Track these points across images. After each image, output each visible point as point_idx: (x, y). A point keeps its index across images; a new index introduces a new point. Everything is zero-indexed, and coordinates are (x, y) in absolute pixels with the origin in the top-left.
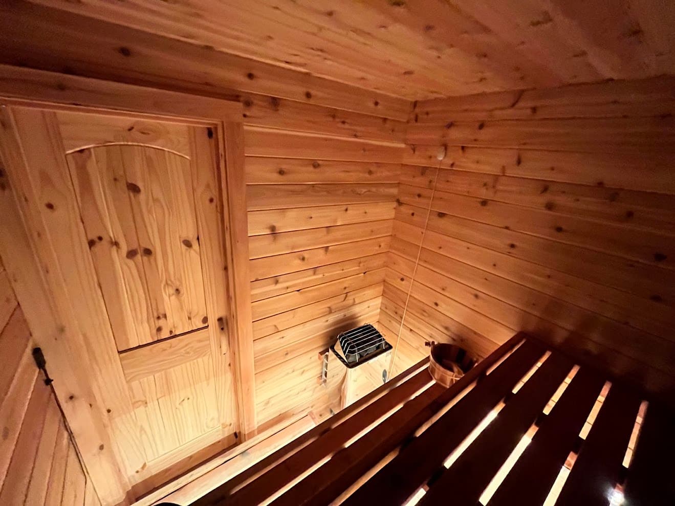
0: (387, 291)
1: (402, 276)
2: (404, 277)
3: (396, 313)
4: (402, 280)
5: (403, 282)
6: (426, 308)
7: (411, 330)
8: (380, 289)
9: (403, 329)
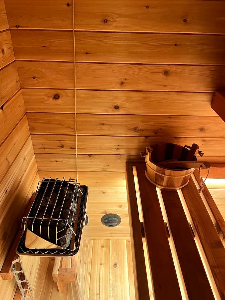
0: (34, 125)
1: (53, 93)
2: (59, 92)
3: (62, 146)
4: (56, 97)
5: (60, 101)
6: (104, 119)
7: (90, 155)
8: (25, 127)
9: (80, 160)
